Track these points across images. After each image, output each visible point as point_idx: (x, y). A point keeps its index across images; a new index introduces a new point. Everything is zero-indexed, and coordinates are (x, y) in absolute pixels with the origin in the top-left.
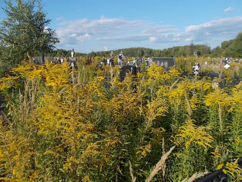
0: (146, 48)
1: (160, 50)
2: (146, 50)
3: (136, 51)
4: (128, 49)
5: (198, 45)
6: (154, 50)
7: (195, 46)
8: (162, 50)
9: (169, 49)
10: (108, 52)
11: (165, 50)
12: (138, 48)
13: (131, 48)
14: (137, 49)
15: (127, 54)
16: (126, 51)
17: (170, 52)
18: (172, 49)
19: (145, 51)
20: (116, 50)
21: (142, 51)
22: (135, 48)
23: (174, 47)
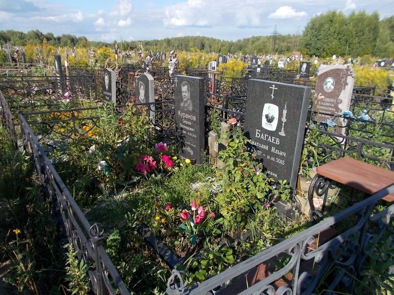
0: (210, 37)
1: (232, 41)
2: (208, 40)
4: (182, 38)
5: (289, 35)
6: (224, 41)
7: (284, 36)
8: (233, 42)
9: (245, 40)
10: (149, 42)
11: (239, 41)
12: (197, 37)
13: (185, 37)
14: (195, 39)
15: (178, 46)
16: (178, 42)
17: (245, 46)
18: (248, 40)
19: (207, 42)
20: (162, 40)
21: (202, 43)
22: (193, 37)
23: (253, 37)
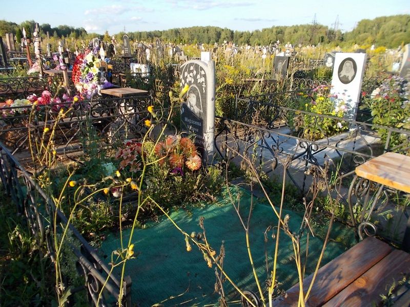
3: (206, 33)
